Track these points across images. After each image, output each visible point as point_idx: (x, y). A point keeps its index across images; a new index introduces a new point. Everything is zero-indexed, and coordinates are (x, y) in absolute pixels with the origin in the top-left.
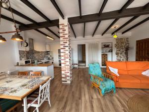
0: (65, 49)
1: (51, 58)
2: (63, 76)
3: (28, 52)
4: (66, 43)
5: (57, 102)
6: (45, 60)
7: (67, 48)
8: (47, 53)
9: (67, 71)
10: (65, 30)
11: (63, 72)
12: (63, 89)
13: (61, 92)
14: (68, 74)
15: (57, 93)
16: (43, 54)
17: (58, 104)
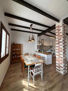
0: (59, 44)
1: (53, 50)
2: (57, 65)
3: (40, 46)
4: (61, 39)
5: (47, 81)
6: (49, 51)
7: (61, 44)
8: (51, 47)
9: (60, 62)
10: (60, 30)
11: (57, 62)
12: (55, 75)
13: (52, 76)
14: (62, 65)
15: (50, 75)
16: (49, 48)
17: (47, 83)
